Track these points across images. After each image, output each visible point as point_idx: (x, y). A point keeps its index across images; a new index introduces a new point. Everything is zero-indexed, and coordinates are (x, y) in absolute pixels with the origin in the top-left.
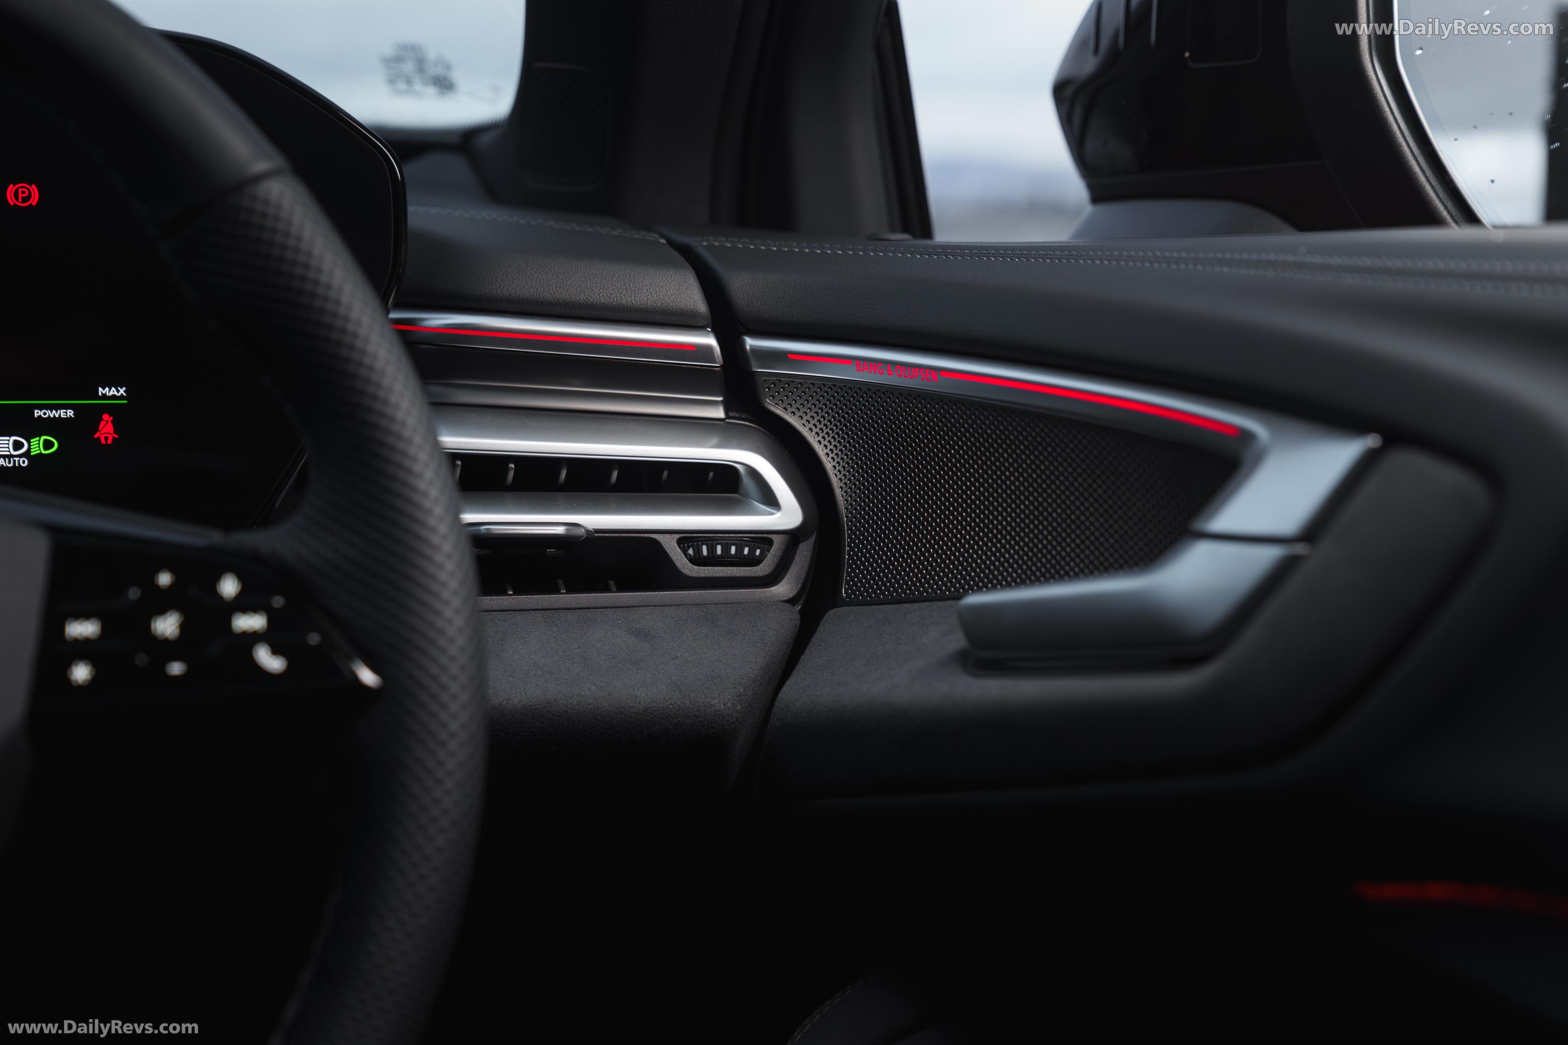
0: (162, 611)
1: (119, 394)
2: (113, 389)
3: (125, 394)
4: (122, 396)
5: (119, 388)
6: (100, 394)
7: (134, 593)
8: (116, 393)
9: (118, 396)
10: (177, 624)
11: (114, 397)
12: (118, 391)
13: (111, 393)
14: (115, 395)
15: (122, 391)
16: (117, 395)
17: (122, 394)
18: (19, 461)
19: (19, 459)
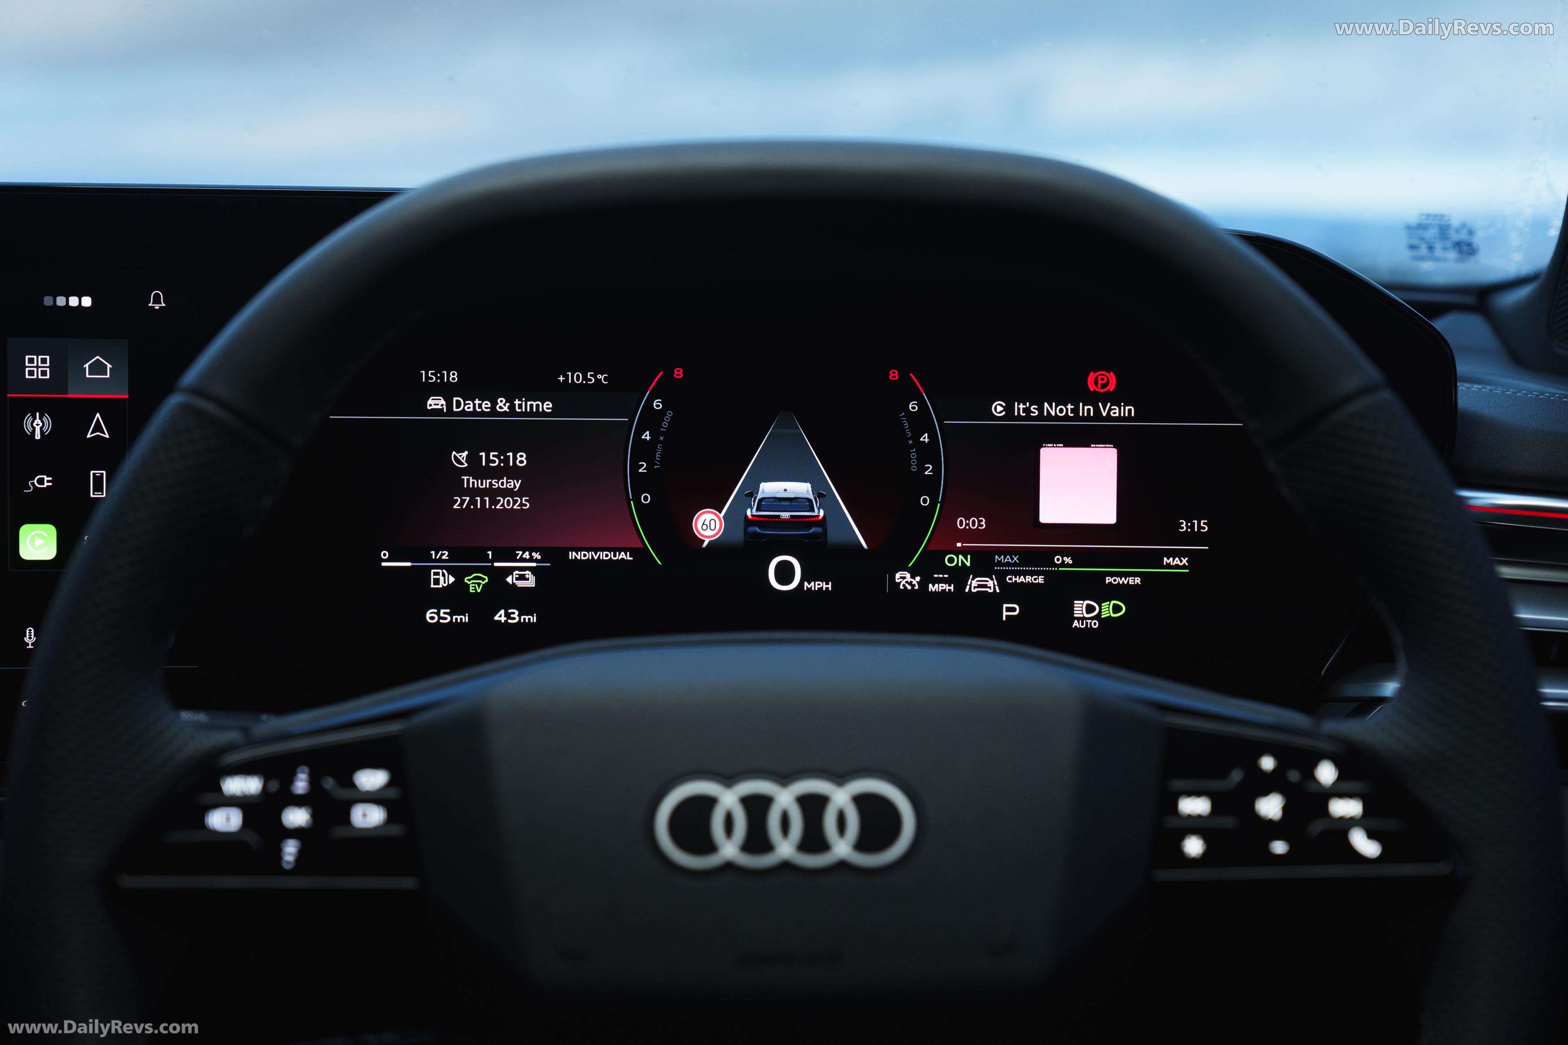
0: (1265, 793)
1: (1182, 564)
2: (1177, 559)
3: (1187, 564)
4: (1184, 567)
5: (1182, 558)
6: (1165, 564)
7: (1236, 776)
8: (1179, 563)
9: (1181, 566)
10: (1281, 806)
11: (1177, 567)
12: (1181, 561)
13: (1175, 563)
14: (1178, 564)
15: (1185, 561)
16: (1180, 564)
17: (1184, 564)
18: (1091, 623)
19: (1091, 621)
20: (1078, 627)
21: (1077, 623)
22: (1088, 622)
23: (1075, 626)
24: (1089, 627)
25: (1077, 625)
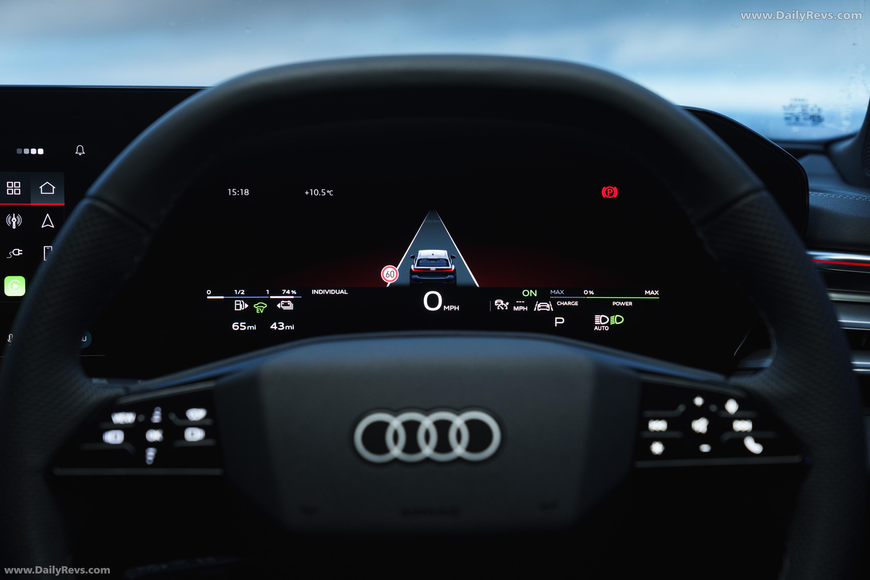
0: (697, 418)
2: (652, 291)
4: (657, 296)
5: (655, 291)
6: (646, 294)
7: (681, 408)
8: (653, 293)
9: (655, 295)
10: (706, 425)
11: (652, 295)
12: (655, 293)
13: (651, 293)
15: (657, 292)
17: (657, 294)
18: (604, 328)
19: (604, 326)
20: (597, 330)
21: (597, 328)
22: (603, 327)
23: (596, 329)
24: (603, 330)
25: (597, 329)
